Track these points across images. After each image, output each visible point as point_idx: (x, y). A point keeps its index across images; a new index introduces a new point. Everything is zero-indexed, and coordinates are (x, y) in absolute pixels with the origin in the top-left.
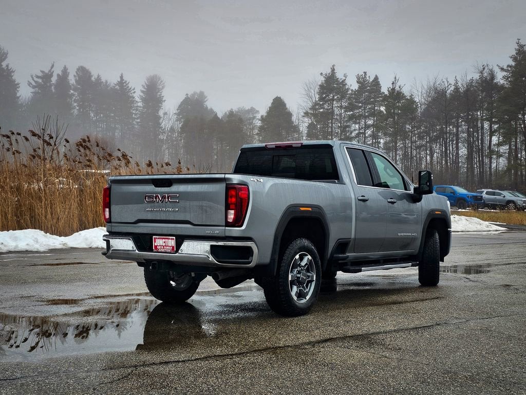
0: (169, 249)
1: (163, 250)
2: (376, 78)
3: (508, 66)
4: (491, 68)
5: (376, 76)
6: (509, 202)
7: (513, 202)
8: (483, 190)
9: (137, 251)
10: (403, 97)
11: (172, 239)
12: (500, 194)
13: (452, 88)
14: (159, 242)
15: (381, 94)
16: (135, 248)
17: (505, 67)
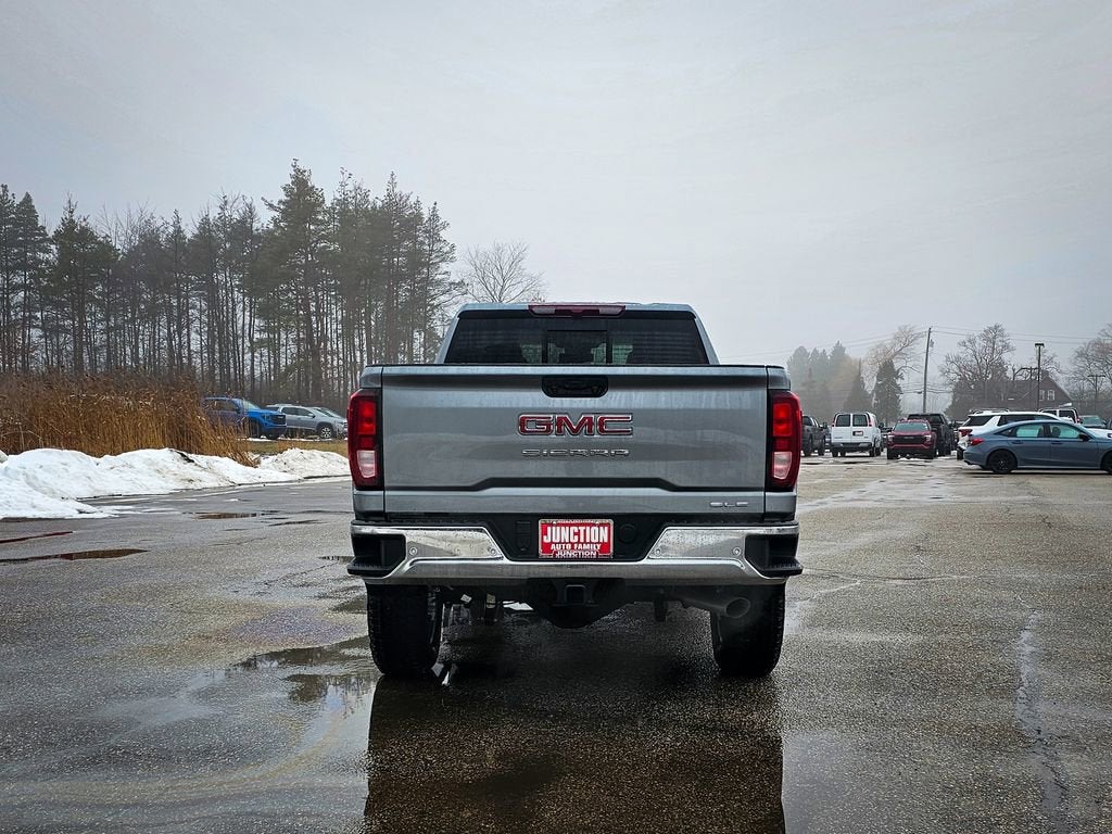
0: (592, 551)
1: (572, 554)
2: (28, 199)
3: (280, 202)
4: (248, 201)
5: (28, 195)
6: (322, 425)
7: (329, 425)
8: (276, 406)
9: (506, 561)
10: (93, 238)
11: (601, 525)
12: (306, 413)
13: (171, 230)
14: (557, 535)
15: (39, 229)
16: (499, 553)
17: (275, 204)
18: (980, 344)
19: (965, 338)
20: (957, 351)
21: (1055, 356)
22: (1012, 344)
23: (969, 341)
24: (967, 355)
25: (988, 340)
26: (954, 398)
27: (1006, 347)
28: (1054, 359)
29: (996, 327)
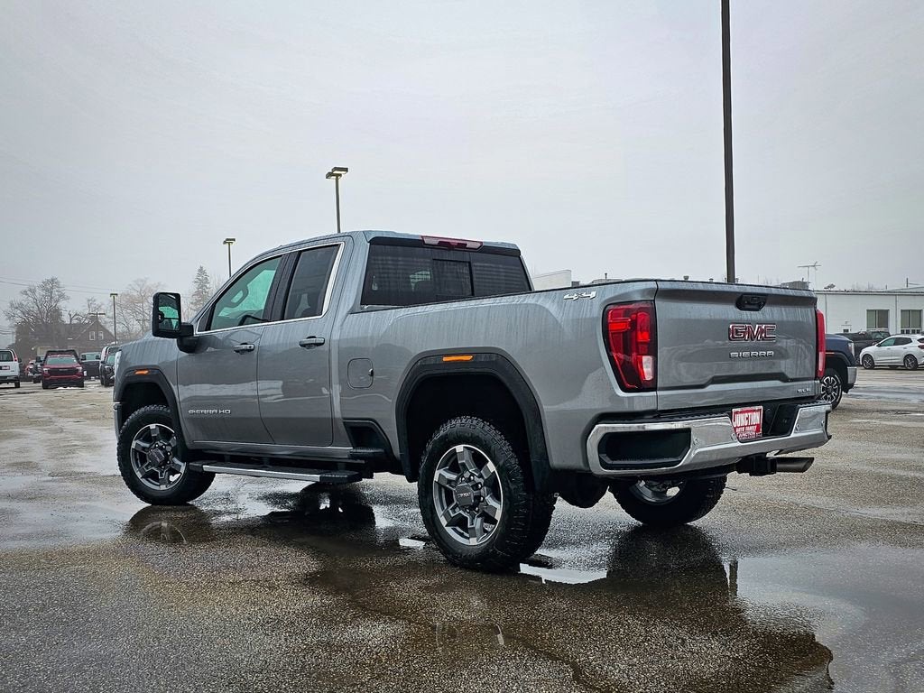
0: (752, 431)
1: (745, 435)
11: (758, 410)
18: (39, 293)
19: (26, 288)
20: (20, 298)
21: (103, 304)
22: (67, 294)
23: (30, 290)
24: (29, 303)
25: (47, 290)
26: (17, 338)
27: (62, 296)
28: (103, 307)
29: (52, 280)
